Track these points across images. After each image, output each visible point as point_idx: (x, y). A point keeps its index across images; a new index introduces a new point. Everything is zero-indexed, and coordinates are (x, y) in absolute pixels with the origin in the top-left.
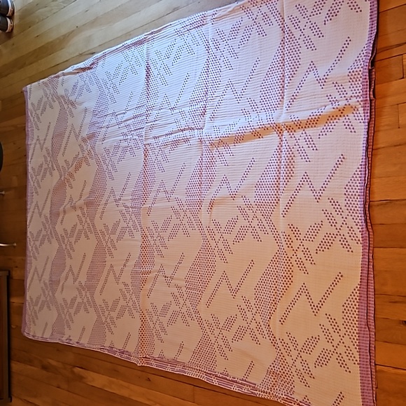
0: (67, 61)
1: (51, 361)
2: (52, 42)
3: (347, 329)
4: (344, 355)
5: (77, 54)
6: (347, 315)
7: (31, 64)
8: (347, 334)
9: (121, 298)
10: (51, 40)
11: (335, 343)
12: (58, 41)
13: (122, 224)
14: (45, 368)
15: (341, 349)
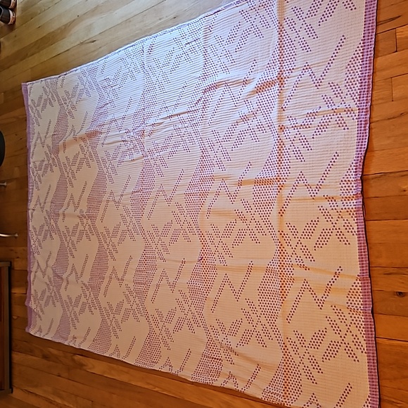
0: (68, 50)
1: (51, 350)
2: (53, 32)
3: (353, 318)
4: (352, 345)
5: (78, 43)
6: (351, 299)
7: (33, 54)
8: (353, 322)
9: (125, 300)
10: (52, 30)
11: (342, 334)
12: (59, 31)
13: (123, 227)
14: (45, 357)
15: (349, 339)
